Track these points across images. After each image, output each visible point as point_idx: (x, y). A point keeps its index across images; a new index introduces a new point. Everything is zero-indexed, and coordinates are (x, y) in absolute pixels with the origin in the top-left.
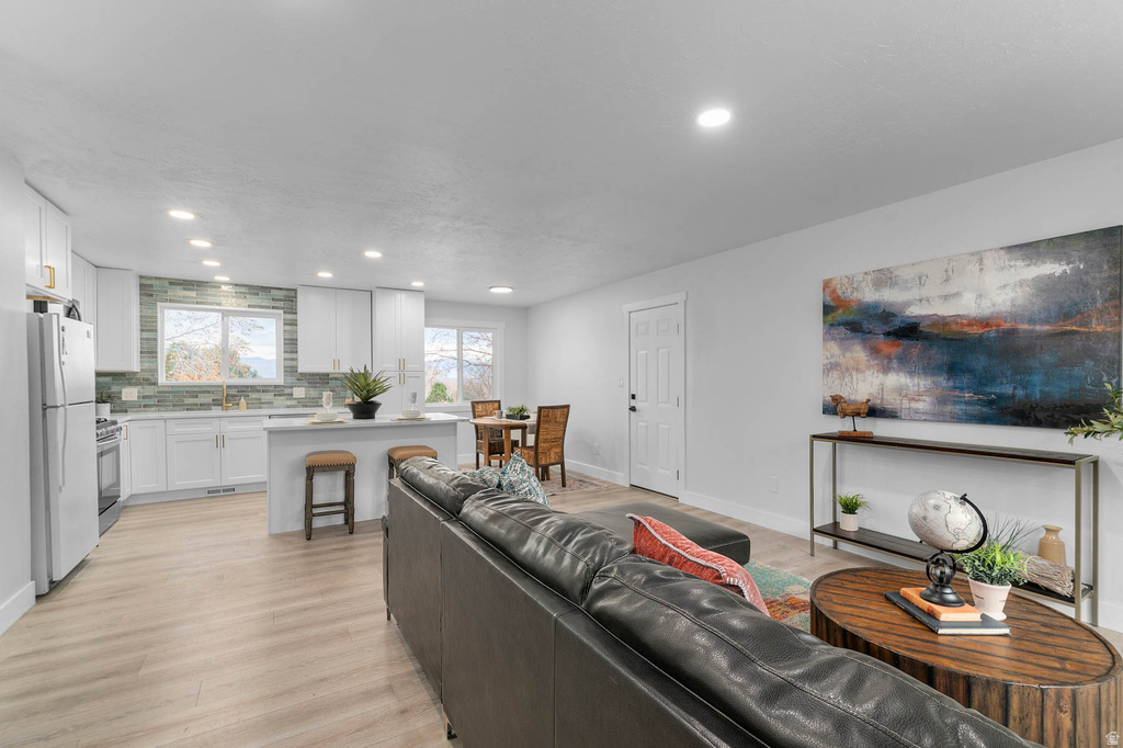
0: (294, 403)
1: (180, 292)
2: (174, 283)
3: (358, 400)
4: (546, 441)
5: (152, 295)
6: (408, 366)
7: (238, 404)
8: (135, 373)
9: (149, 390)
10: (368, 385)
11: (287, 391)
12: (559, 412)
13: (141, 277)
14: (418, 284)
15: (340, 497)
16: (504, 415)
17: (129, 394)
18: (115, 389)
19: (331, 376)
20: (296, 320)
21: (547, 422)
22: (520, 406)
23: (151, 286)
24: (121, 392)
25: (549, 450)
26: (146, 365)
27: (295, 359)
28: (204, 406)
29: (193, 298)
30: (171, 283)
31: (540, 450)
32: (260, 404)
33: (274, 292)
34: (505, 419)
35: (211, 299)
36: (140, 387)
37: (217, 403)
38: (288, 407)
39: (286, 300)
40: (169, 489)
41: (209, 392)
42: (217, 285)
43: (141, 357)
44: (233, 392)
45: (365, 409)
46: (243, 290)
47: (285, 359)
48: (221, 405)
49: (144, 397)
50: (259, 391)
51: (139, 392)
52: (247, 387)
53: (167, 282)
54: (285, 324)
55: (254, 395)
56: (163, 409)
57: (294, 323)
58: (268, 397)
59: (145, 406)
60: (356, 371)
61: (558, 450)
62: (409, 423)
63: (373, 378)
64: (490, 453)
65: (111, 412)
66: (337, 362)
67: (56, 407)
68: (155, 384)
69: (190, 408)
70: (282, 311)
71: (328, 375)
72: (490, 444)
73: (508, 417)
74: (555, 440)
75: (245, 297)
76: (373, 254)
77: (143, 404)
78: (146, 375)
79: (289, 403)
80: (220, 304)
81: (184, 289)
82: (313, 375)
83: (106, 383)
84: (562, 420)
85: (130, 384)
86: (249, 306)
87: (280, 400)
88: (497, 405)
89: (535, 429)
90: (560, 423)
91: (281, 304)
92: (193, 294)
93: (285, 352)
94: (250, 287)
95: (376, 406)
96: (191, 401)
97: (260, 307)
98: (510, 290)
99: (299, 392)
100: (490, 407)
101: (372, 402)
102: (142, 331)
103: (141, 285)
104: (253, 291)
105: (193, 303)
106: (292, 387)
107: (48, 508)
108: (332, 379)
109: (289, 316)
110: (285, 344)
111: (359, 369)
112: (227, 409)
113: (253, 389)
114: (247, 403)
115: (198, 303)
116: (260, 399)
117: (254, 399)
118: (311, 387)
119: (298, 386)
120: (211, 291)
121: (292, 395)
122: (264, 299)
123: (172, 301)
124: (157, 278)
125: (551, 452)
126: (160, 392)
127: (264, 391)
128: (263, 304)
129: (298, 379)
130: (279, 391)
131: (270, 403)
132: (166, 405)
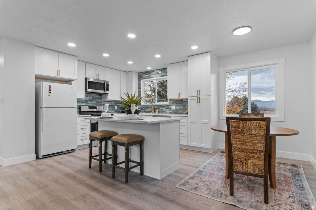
0: (171, 111)
1: (146, 76)
4: (241, 150)
5: (140, 78)
7: (156, 111)
12: (252, 124)
13: (139, 73)
19: (184, 101)
25: (246, 159)
28: (150, 112)
29: (148, 77)
30: (144, 73)
31: (234, 158)
38: (170, 113)
44: (156, 107)
50: (162, 107)
55: (161, 108)
58: (164, 109)
66: (179, 94)
68: (140, 105)
69: (147, 112)
80: (153, 77)
81: (146, 74)
86: (160, 76)
87: (168, 111)
92: (148, 75)
99: (173, 107)
103: (139, 76)
105: (148, 78)
106: (171, 105)
108: (183, 102)
113: (161, 106)
114: (159, 111)
115: (149, 78)
116: (162, 110)
117: (161, 110)
118: (177, 105)
119: (173, 105)
120: (152, 73)
121: (171, 108)
122: (164, 73)
123: (144, 79)
124: (141, 72)
125: (249, 162)
126: (141, 107)
127: (164, 107)
128: (164, 75)
129: (173, 102)
130: (167, 107)
131: (165, 111)
132: (143, 111)
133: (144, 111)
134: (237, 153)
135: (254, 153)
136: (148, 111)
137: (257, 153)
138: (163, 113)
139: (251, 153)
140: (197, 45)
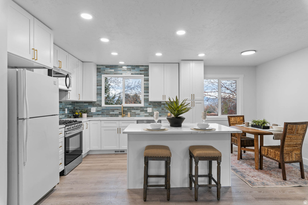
0: (148, 114)
1: (109, 70)
2: (107, 66)
3: (173, 116)
4: (289, 146)
5: (100, 72)
6: (196, 98)
7: (127, 115)
8: (95, 102)
9: (99, 109)
10: (178, 107)
11: (145, 109)
12: (300, 127)
13: (97, 65)
14: (201, 55)
15: (163, 173)
16: (250, 125)
17: (93, 110)
18: (89, 108)
19: (162, 103)
20: (148, 79)
21: (291, 133)
22: (262, 120)
23: (100, 68)
24: (91, 109)
25: (291, 152)
26: (99, 99)
27: (148, 96)
28: (116, 115)
29: (113, 72)
30: (106, 67)
31: (285, 152)
32: (135, 115)
33: (140, 67)
34: (250, 127)
35: (119, 72)
36: (96, 107)
37: (120, 114)
38: (145, 116)
39: (144, 70)
40: (102, 149)
41: (118, 109)
42: (121, 66)
43: (97, 96)
44: (126, 109)
45: (176, 122)
46: (130, 67)
47: (144, 96)
48: (121, 115)
49: (98, 111)
50: (135, 109)
51: (96, 109)
52: (131, 107)
53: (105, 67)
54: (144, 81)
55: (133, 111)
56: (103, 116)
57: (147, 80)
58: (138, 112)
59: (98, 115)
60: (172, 100)
61: (298, 152)
62: (202, 132)
63: (180, 104)
64: (241, 146)
65: (87, 116)
66: (164, 97)
67: (23, 119)
68: (101, 106)
69: (112, 116)
70: (143, 75)
71: (160, 102)
72: (241, 141)
73: (252, 126)
74: (296, 145)
75: (130, 71)
76: (181, 33)
77: (97, 114)
78: (98, 103)
79: (146, 114)
80: (122, 74)
81: (110, 69)
82: (155, 102)
83: (87, 106)
84: (302, 132)
85: (94, 106)
86: (132, 74)
87: (142, 113)
88: (242, 118)
89: (281, 137)
90: (300, 134)
91: (143, 72)
92: (113, 70)
93: (145, 93)
94: (132, 66)
95: (182, 119)
96: (111, 113)
97: (135, 74)
98: (254, 52)
99: (150, 110)
100: (238, 120)
101: (180, 118)
102: (97, 86)
103: (97, 69)
104: (133, 68)
106: (147, 108)
107: (18, 173)
108: (162, 104)
109: (146, 77)
110: (144, 89)
111: (173, 99)
112: (123, 116)
113: (133, 108)
114: (131, 114)
115: (114, 74)
116: (135, 113)
117: (133, 113)
118: (154, 108)
119: (149, 107)
120: (119, 69)
121: (147, 111)
122: (137, 71)
123: (106, 74)
124: (102, 65)
125: (293, 153)
126: (102, 109)
127: (137, 109)
128: (137, 73)
129: (149, 104)
130: (142, 109)
131: (139, 114)
132: (104, 115)
133: (107, 115)
134: (286, 148)
135: (296, 146)
136: (114, 114)
137: (297, 146)
138: (135, 116)
139: (294, 147)
140: (204, 53)
